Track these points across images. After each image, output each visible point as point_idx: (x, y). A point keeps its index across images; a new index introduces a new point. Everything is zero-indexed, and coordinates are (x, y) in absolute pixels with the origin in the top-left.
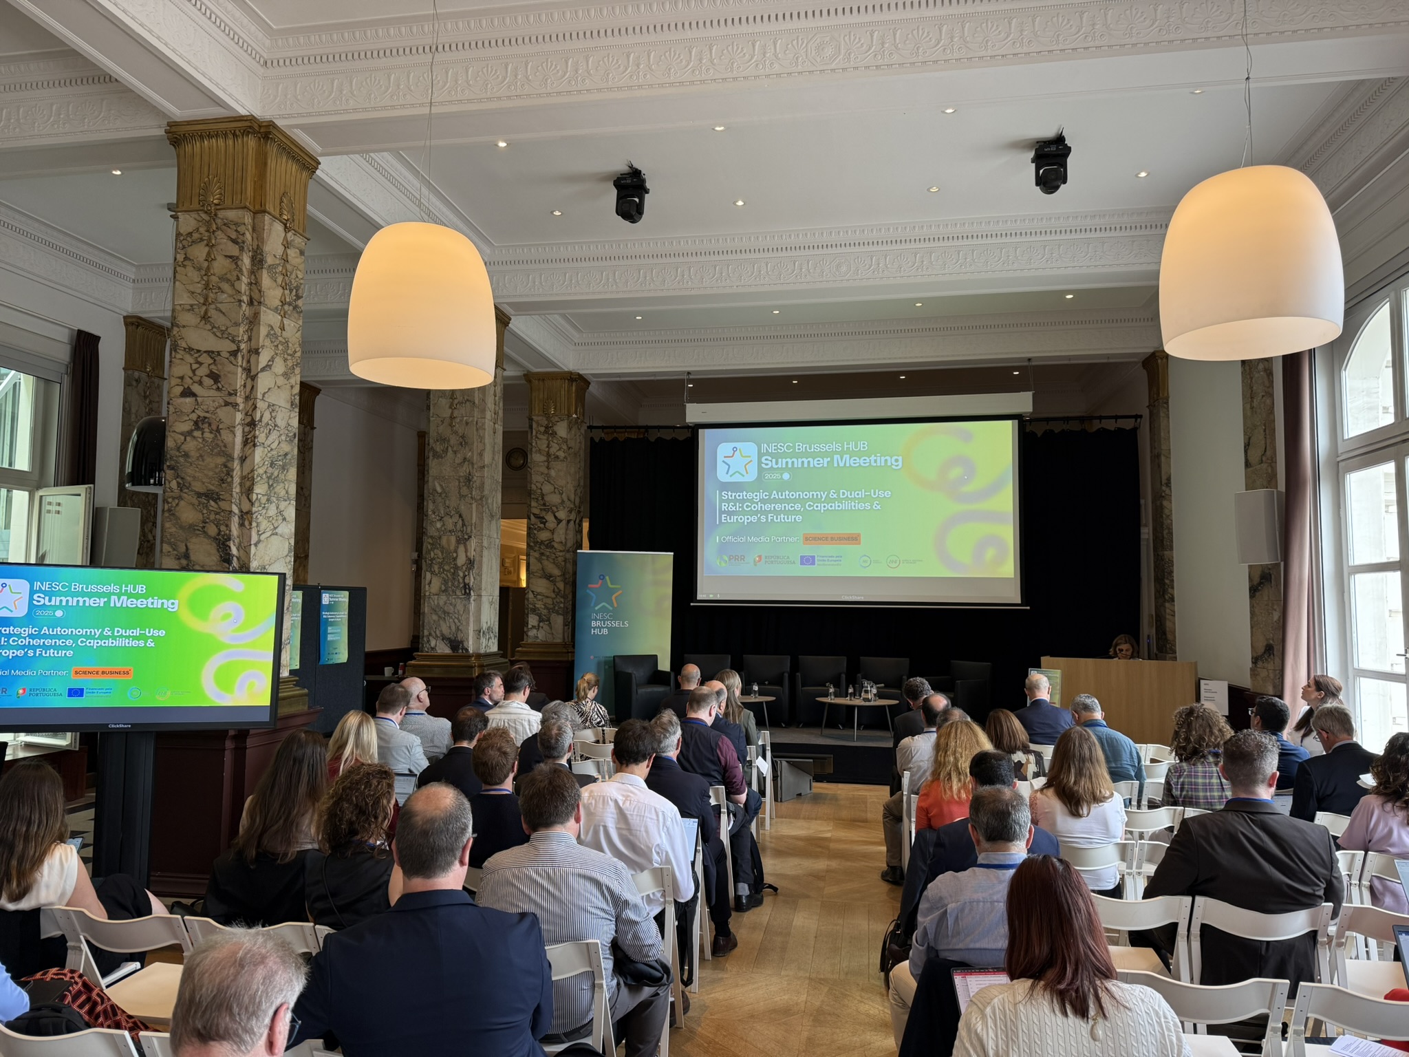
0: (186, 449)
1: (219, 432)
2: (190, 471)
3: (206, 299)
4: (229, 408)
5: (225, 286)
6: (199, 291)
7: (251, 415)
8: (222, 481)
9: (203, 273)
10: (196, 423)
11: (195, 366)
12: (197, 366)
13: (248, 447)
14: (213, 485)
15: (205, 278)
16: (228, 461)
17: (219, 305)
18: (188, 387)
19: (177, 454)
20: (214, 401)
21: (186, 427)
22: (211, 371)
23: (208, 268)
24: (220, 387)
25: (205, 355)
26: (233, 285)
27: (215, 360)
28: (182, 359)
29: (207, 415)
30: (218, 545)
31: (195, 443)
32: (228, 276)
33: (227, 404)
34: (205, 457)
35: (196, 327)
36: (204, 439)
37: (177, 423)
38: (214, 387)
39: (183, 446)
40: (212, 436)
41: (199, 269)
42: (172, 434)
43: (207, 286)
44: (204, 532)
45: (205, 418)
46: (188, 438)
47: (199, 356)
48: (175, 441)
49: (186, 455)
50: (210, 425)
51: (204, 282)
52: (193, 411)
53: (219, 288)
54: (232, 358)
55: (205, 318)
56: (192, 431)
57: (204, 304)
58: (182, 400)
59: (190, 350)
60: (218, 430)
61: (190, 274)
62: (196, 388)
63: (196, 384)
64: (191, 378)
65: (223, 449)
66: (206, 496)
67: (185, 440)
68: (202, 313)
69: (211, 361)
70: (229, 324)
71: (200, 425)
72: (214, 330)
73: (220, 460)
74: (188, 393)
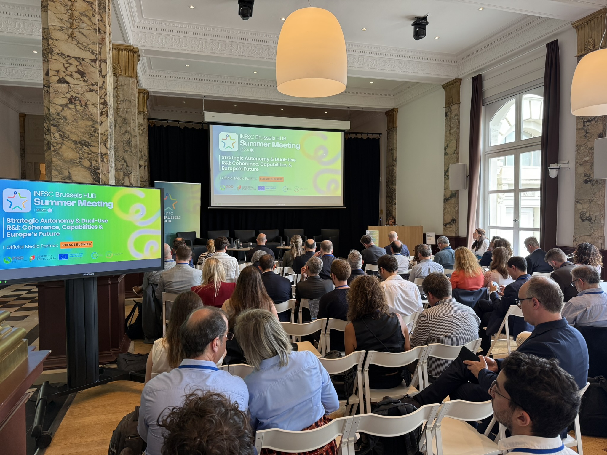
0: (64, 115)
1: (87, 107)
2: (68, 128)
3: (72, 24)
4: (93, 93)
5: (85, 19)
6: (67, 19)
7: (104, 98)
8: (91, 135)
9: (69, 8)
10: (70, 100)
11: (66, 65)
12: (68, 65)
13: (103, 116)
14: (85, 137)
15: (70, 12)
16: (95, 124)
17: (80, 30)
18: (63, 77)
19: (58, 117)
20: (82, 88)
21: (64, 101)
22: (78, 69)
23: (72, 6)
24: (86, 79)
25: (73, 59)
26: (90, 19)
27: (81, 63)
28: (57, 60)
29: (77, 95)
30: (91, 172)
31: (70, 111)
32: (86, 13)
33: (91, 90)
34: (78, 121)
35: (66, 41)
36: (76, 110)
37: (55, 99)
38: (82, 79)
39: (62, 113)
40: (82, 108)
41: (65, 6)
42: (53, 105)
43: (71, 16)
44: (81, 164)
45: (77, 97)
46: (65, 109)
47: (69, 59)
48: (56, 109)
49: (64, 119)
50: (80, 101)
51: (69, 14)
52: (68, 92)
53: (81, 20)
54: (93, 63)
55: (72, 36)
56: (67, 104)
57: (71, 28)
58: (59, 85)
59: (62, 55)
60: (86, 105)
61: (58, 7)
62: (68, 79)
63: (68, 77)
64: (64, 72)
65: (91, 116)
66: (81, 143)
67: (63, 109)
68: (69, 33)
69: (78, 64)
70: (89, 42)
71: (73, 101)
72: (79, 45)
73: (89, 123)
74: (62, 81)
